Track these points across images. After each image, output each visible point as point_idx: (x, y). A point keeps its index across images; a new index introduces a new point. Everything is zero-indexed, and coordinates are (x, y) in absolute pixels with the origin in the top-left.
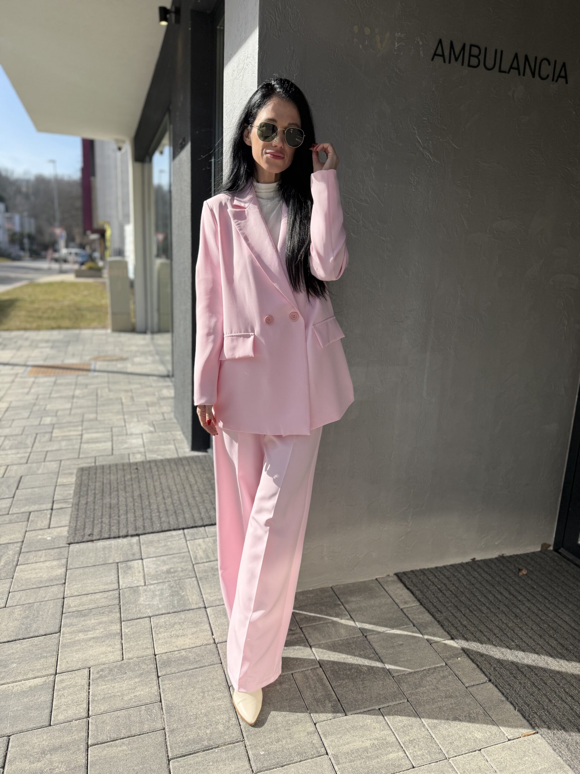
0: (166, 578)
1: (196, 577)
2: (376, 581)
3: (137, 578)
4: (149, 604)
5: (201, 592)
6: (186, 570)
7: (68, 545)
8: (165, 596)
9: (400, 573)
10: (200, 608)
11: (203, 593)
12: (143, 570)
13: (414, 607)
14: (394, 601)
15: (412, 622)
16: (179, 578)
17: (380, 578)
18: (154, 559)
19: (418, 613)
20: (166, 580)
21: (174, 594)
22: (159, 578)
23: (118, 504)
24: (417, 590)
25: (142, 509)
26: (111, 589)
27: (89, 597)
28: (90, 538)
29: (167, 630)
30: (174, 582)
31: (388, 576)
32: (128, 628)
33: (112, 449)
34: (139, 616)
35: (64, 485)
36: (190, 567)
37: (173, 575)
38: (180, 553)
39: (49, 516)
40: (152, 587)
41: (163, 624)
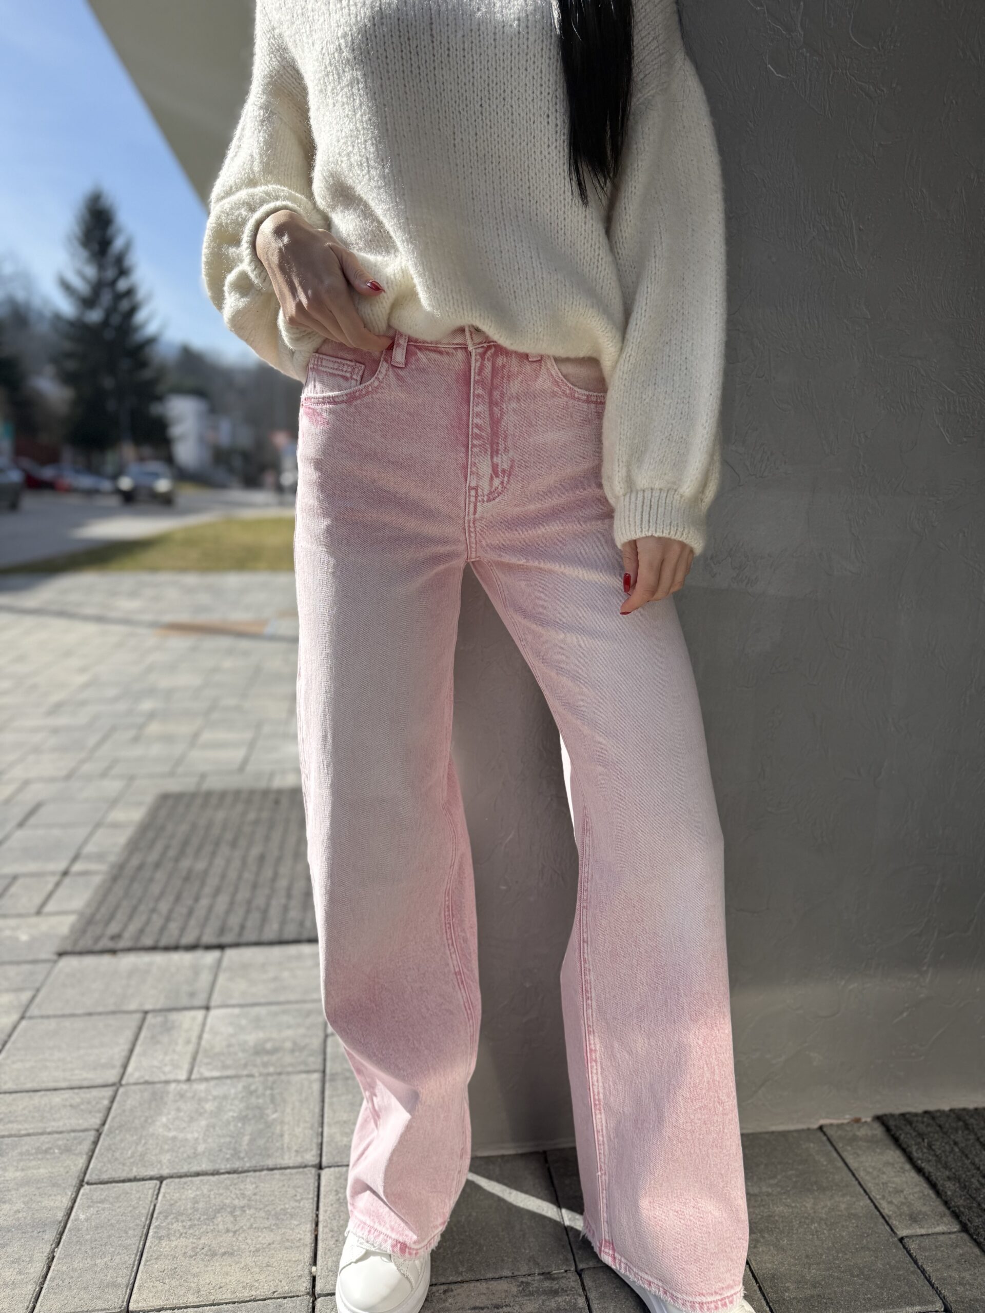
0: (245, 1066)
1: (324, 1072)
2: (820, 1134)
3: (176, 1057)
4: (174, 1139)
5: (322, 1116)
6: (302, 1049)
7: (55, 957)
8: (226, 1117)
9: (892, 1115)
10: (305, 1167)
11: (326, 1120)
12: (200, 1037)
13: (941, 1238)
14: (876, 1207)
15: (939, 1294)
16: (279, 1070)
17: (831, 1125)
18: (237, 1011)
19: (958, 1262)
20: (245, 1072)
21: (250, 1116)
22: (229, 1062)
23: (206, 872)
24: (949, 1178)
25: (255, 886)
26: (100, 1081)
27: (37, 1098)
28: (110, 945)
29: (190, 1227)
30: (261, 1079)
31: (857, 1121)
32: (89, 1207)
33: (245, 761)
34: (134, 1172)
35: (116, 826)
36: (316, 1043)
37: (266, 1059)
38: (304, 1002)
39: (50, 887)
40: (202, 1087)
41: (189, 1205)
